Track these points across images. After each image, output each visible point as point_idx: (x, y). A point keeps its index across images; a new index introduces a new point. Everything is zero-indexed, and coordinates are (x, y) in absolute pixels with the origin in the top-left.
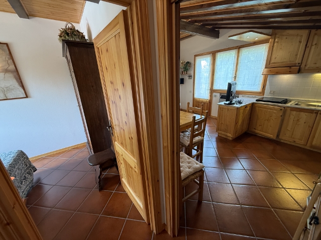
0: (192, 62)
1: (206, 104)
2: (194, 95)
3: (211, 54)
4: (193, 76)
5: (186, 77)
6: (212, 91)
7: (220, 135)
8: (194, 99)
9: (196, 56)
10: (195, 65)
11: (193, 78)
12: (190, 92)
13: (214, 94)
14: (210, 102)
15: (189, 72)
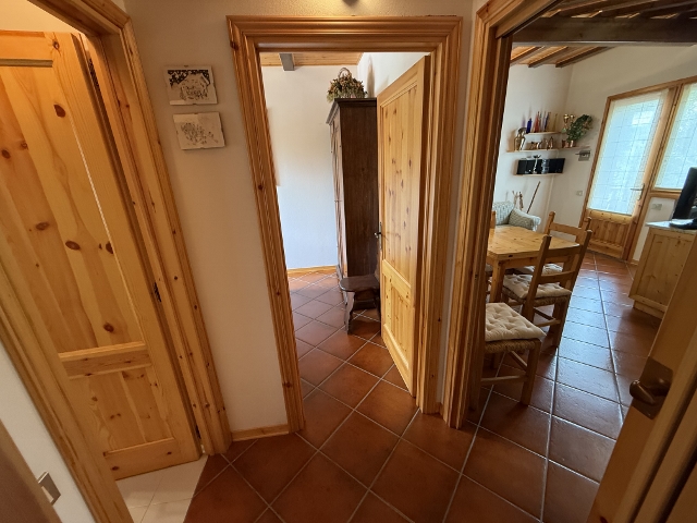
0: (599, 116)
1: (621, 229)
2: (586, 201)
3: (667, 91)
4: (593, 153)
5: (572, 156)
6: (649, 192)
7: (639, 307)
8: (585, 211)
9: (611, 99)
10: (604, 123)
11: (592, 159)
12: (578, 193)
13: (655, 201)
14: (637, 223)
15: (582, 144)
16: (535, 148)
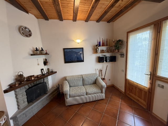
6: (154, 77)
8: (126, 80)
10: (127, 43)
12: (122, 71)
13: (159, 83)
14: (151, 92)
16: (104, 52)
